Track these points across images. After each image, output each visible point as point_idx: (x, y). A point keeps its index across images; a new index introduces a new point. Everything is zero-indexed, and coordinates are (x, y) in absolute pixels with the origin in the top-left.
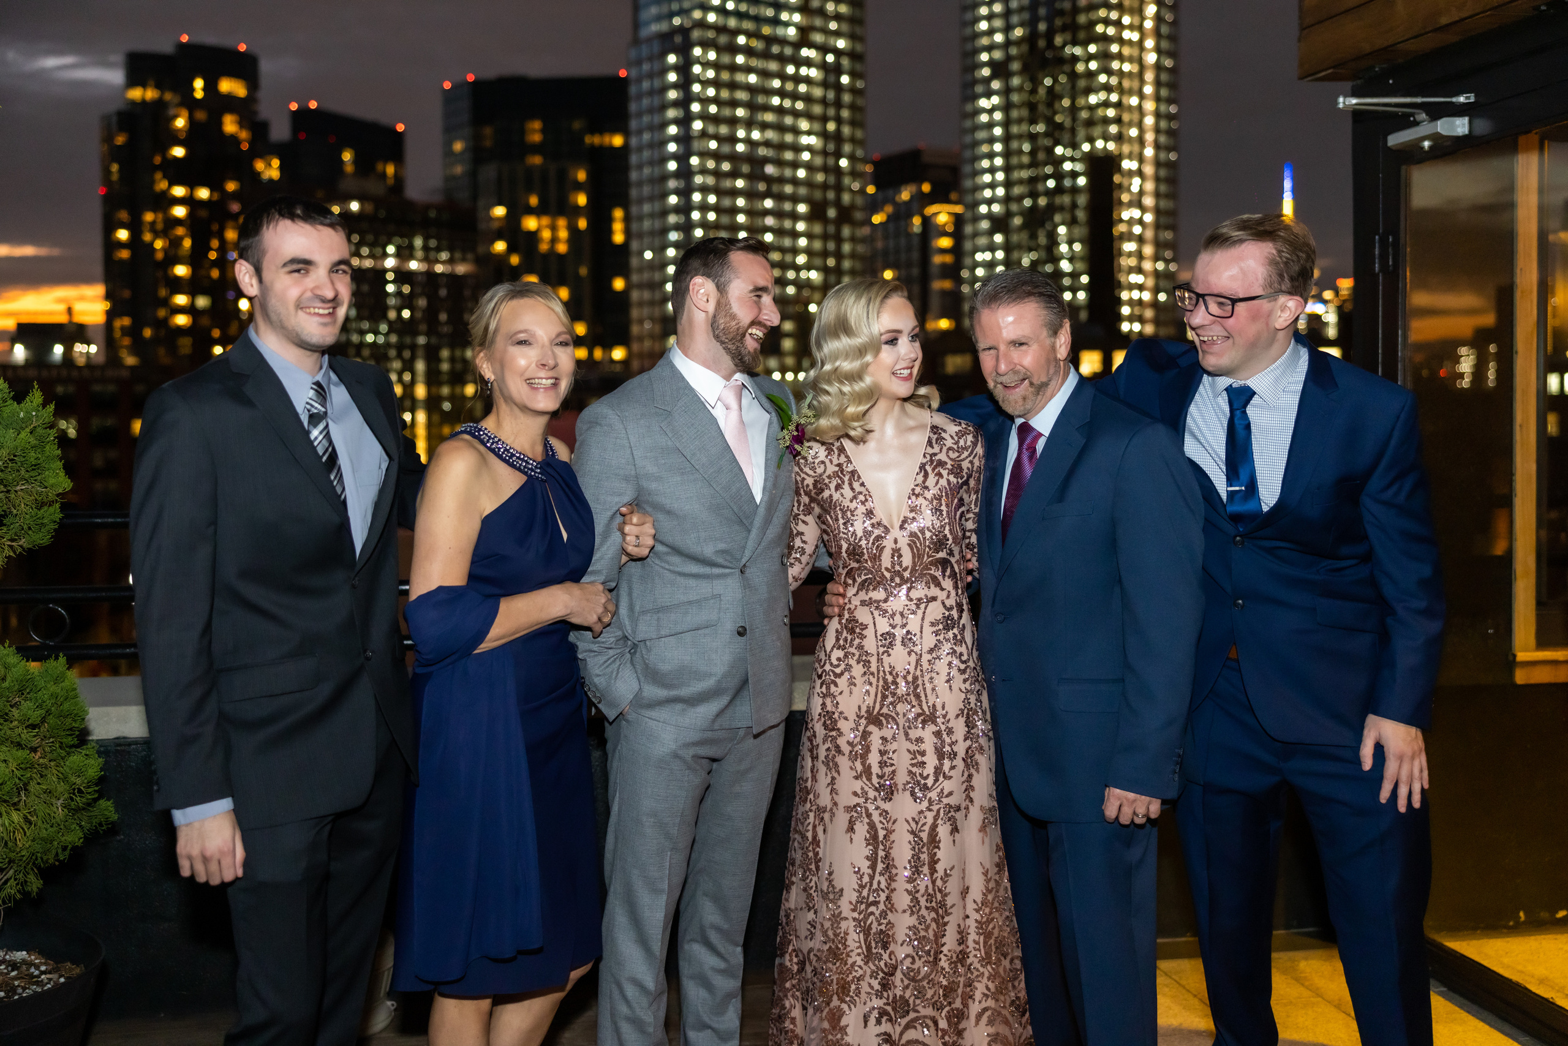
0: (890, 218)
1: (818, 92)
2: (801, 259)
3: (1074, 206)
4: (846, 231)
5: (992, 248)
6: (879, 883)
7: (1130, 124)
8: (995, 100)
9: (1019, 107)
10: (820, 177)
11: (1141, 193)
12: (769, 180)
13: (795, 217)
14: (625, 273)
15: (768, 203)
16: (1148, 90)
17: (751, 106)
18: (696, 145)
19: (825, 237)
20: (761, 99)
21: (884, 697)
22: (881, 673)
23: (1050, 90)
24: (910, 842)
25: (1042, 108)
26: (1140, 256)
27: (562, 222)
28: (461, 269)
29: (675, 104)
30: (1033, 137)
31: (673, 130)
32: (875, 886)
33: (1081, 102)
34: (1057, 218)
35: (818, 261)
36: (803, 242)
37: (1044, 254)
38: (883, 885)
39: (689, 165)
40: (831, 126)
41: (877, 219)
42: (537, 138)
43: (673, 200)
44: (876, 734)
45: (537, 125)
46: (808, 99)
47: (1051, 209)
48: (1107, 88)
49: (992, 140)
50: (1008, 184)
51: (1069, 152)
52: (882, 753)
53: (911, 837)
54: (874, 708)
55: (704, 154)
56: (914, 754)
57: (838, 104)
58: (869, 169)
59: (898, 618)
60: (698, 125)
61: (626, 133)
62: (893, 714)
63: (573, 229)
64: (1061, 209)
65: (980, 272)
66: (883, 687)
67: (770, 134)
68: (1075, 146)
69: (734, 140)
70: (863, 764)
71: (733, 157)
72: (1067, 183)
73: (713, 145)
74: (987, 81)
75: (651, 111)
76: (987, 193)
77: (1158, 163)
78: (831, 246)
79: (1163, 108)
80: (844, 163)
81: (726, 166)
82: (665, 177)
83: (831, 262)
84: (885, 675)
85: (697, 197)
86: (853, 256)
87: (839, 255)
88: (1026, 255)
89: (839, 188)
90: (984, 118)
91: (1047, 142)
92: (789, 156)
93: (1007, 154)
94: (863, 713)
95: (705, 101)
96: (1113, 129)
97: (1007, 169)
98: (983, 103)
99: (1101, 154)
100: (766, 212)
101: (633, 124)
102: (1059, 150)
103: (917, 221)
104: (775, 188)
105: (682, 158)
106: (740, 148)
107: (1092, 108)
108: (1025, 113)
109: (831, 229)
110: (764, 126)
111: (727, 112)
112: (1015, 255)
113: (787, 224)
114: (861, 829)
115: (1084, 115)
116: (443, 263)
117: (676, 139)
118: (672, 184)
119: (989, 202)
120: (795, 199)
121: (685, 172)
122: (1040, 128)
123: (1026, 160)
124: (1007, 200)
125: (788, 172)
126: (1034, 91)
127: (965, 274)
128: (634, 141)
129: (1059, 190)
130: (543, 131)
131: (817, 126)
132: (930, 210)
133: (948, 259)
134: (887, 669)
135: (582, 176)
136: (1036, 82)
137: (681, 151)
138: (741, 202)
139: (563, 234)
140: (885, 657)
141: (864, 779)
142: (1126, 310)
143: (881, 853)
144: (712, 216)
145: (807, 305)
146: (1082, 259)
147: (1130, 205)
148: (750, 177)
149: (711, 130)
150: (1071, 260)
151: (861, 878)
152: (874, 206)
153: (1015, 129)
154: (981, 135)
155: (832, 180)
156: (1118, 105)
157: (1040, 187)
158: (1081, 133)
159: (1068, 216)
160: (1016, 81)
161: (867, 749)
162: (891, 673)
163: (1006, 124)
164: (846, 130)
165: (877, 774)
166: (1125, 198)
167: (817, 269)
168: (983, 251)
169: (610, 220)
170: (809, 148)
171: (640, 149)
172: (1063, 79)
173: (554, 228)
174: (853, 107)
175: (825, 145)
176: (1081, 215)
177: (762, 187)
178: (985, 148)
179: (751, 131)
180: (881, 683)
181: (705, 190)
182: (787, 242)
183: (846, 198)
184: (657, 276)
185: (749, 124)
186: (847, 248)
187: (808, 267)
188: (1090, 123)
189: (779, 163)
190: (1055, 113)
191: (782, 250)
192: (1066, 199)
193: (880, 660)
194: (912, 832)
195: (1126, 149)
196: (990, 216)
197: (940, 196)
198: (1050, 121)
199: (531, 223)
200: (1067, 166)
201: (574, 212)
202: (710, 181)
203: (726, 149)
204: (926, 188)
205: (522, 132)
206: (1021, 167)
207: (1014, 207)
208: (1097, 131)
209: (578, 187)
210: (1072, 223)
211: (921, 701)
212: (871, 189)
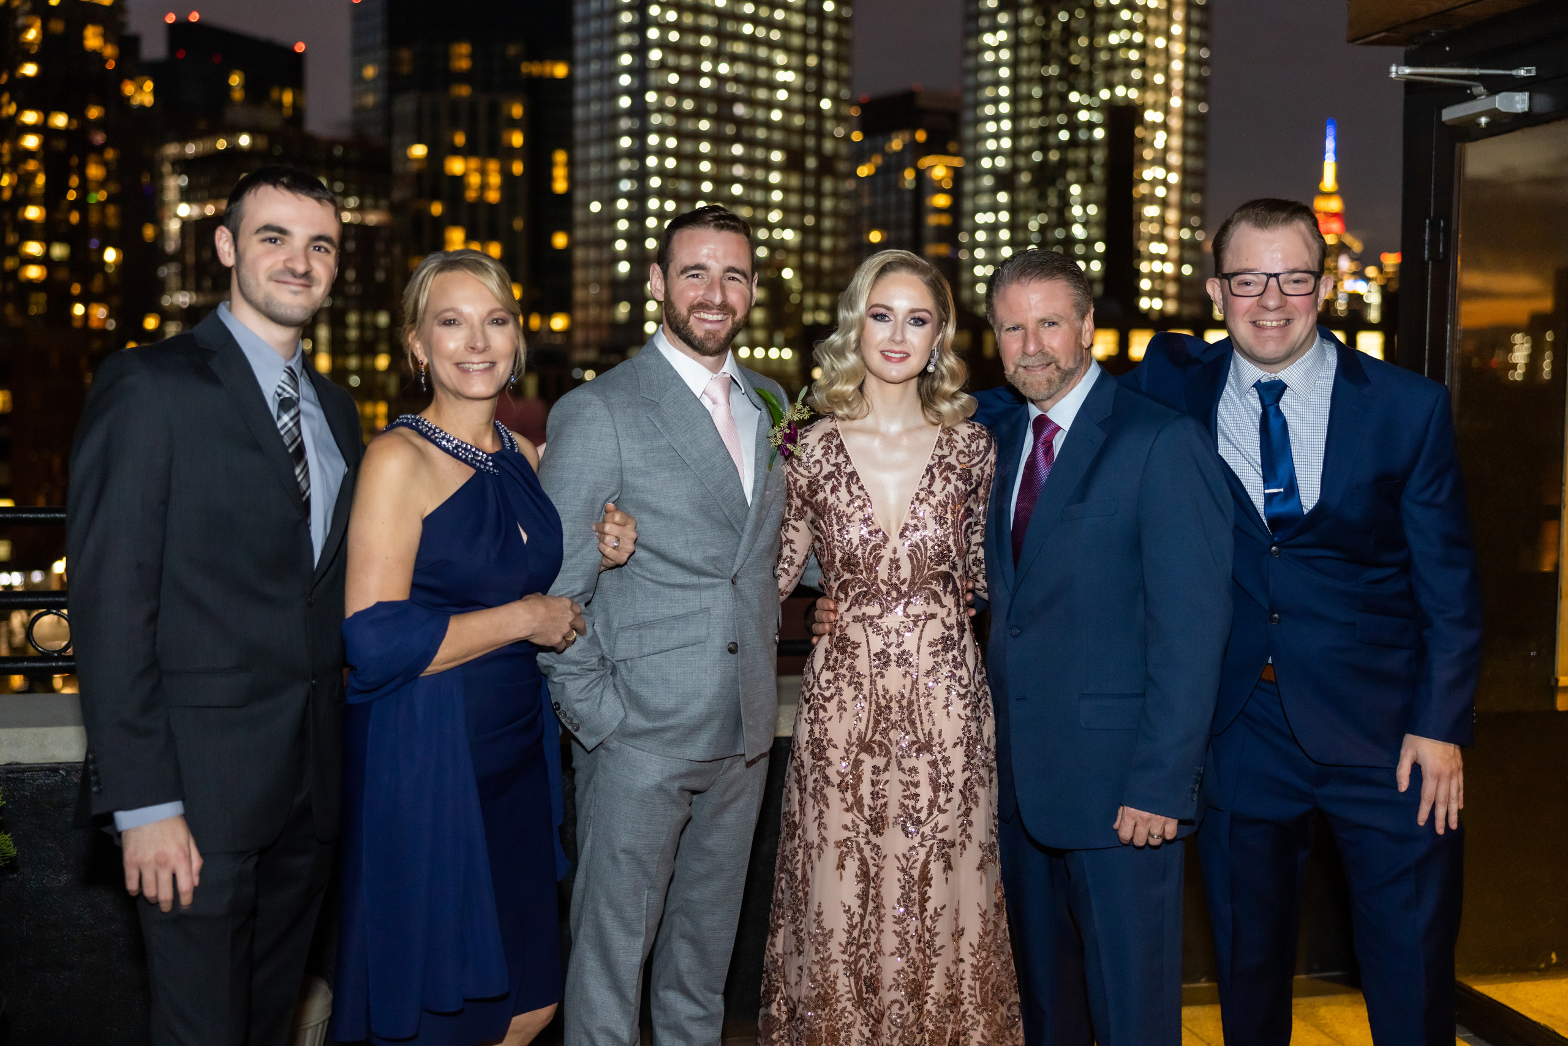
0: (879, 170)
1: (797, 20)
2: (775, 216)
3: (1090, 162)
4: (828, 185)
5: (995, 208)
6: (870, 922)
7: (1155, 70)
8: (1002, 36)
9: (1029, 45)
10: (798, 121)
11: (1166, 149)
12: (738, 122)
13: (768, 166)
14: (567, 227)
15: (738, 150)
16: (1177, 30)
17: (719, 34)
18: (654, 78)
19: (803, 191)
20: (730, 26)
21: (877, 722)
22: (874, 697)
23: (1066, 26)
24: (899, 880)
25: (1056, 48)
26: (1163, 222)
27: (493, 166)
28: (373, 218)
29: (630, 29)
30: (1044, 81)
31: (626, 60)
32: (866, 927)
33: (1100, 41)
34: (1071, 175)
35: (794, 219)
36: (777, 196)
37: (1054, 217)
38: (874, 925)
39: (645, 102)
40: (812, 61)
41: (863, 171)
42: (464, 64)
43: (625, 142)
44: (868, 762)
45: (464, 49)
46: (785, 27)
47: (1064, 165)
48: (1131, 26)
49: (997, 83)
50: (1015, 135)
51: (1085, 100)
52: (874, 784)
53: (900, 875)
54: (866, 734)
55: (664, 89)
56: (906, 785)
57: (820, 35)
58: (854, 112)
59: (893, 636)
60: (655, 55)
61: (571, 62)
62: (886, 742)
63: (506, 174)
64: (1075, 165)
65: (981, 236)
66: (875, 711)
67: (741, 69)
68: (1092, 92)
69: (698, 74)
70: (854, 795)
71: (697, 94)
72: (1082, 135)
73: (673, 79)
74: (993, 13)
75: (600, 36)
76: (991, 145)
77: (1186, 116)
78: (810, 201)
79: (1193, 52)
80: (826, 104)
81: (688, 105)
82: (617, 114)
83: (809, 220)
84: (878, 698)
85: (653, 140)
86: (835, 213)
87: (818, 213)
88: (1034, 217)
89: (820, 134)
90: (989, 57)
91: (1060, 87)
92: (762, 94)
93: (1014, 100)
94: (854, 740)
95: (665, 27)
96: (1136, 74)
97: (1014, 117)
98: (988, 39)
99: (1121, 104)
100: (735, 160)
101: (580, 51)
102: (1074, 97)
103: (909, 175)
104: (746, 132)
105: (636, 93)
106: (705, 83)
107: (1112, 49)
108: (1036, 52)
109: (811, 182)
110: (733, 59)
111: (690, 40)
112: (1021, 218)
113: (759, 174)
114: (852, 865)
115: (1103, 56)
116: (351, 210)
117: (629, 70)
118: (625, 123)
119: (993, 155)
120: (769, 146)
121: (640, 111)
122: (1053, 70)
123: (1036, 107)
124: (1014, 153)
125: (760, 114)
126: (1046, 27)
127: (964, 238)
128: (580, 72)
129: (1073, 143)
130: (473, 56)
131: (795, 61)
132: (926, 162)
133: (944, 220)
134: (881, 692)
135: (517, 111)
136: (1049, 17)
137: (636, 85)
138: (705, 147)
139: (495, 179)
140: (878, 679)
141: (855, 811)
142: (1145, 284)
143: (872, 892)
144: (671, 163)
145: (780, 269)
146: (1098, 224)
147: (1154, 162)
148: (715, 118)
149: (671, 60)
150: (1085, 225)
151: (851, 919)
152: (860, 155)
153: (1024, 71)
154: (986, 76)
155: (812, 124)
156: (1142, 47)
157: (1051, 140)
158: (1100, 78)
159: (1083, 174)
160: (1026, 15)
161: (859, 779)
162: (884, 697)
163: (1014, 65)
164: (830, 66)
165: (869, 806)
166: (1148, 154)
167: (793, 228)
168: (985, 212)
169: (550, 165)
170: (785, 86)
171: (587, 82)
172: (1080, 14)
173: (483, 172)
174: (837, 39)
175: (805, 83)
176: (1097, 173)
177: (730, 130)
178: (989, 92)
179: (718, 64)
180: (874, 707)
181: (663, 131)
182: (759, 196)
183: (828, 146)
184: (606, 232)
185: (717, 55)
186: (828, 204)
187: (783, 225)
188: (1110, 66)
189: (751, 102)
190: (1071, 53)
191: (753, 205)
192: (1080, 155)
193: (873, 682)
194: (903, 870)
195: (1150, 97)
196: (994, 171)
197: (936, 146)
198: (1064, 63)
199: (456, 166)
200: (1083, 116)
201: (507, 154)
202: (670, 121)
203: (689, 84)
204: (921, 136)
205: (447, 57)
206: (1031, 115)
207: (1022, 162)
208: (1118, 76)
209: (513, 124)
210: (1086, 182)
211: (916, 728)
212: (857, 136)
